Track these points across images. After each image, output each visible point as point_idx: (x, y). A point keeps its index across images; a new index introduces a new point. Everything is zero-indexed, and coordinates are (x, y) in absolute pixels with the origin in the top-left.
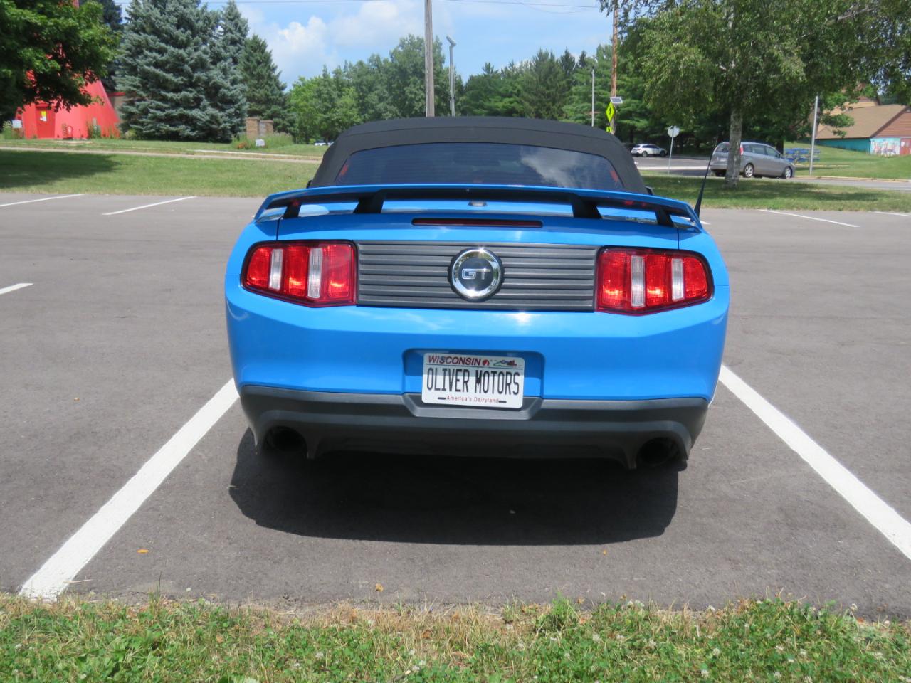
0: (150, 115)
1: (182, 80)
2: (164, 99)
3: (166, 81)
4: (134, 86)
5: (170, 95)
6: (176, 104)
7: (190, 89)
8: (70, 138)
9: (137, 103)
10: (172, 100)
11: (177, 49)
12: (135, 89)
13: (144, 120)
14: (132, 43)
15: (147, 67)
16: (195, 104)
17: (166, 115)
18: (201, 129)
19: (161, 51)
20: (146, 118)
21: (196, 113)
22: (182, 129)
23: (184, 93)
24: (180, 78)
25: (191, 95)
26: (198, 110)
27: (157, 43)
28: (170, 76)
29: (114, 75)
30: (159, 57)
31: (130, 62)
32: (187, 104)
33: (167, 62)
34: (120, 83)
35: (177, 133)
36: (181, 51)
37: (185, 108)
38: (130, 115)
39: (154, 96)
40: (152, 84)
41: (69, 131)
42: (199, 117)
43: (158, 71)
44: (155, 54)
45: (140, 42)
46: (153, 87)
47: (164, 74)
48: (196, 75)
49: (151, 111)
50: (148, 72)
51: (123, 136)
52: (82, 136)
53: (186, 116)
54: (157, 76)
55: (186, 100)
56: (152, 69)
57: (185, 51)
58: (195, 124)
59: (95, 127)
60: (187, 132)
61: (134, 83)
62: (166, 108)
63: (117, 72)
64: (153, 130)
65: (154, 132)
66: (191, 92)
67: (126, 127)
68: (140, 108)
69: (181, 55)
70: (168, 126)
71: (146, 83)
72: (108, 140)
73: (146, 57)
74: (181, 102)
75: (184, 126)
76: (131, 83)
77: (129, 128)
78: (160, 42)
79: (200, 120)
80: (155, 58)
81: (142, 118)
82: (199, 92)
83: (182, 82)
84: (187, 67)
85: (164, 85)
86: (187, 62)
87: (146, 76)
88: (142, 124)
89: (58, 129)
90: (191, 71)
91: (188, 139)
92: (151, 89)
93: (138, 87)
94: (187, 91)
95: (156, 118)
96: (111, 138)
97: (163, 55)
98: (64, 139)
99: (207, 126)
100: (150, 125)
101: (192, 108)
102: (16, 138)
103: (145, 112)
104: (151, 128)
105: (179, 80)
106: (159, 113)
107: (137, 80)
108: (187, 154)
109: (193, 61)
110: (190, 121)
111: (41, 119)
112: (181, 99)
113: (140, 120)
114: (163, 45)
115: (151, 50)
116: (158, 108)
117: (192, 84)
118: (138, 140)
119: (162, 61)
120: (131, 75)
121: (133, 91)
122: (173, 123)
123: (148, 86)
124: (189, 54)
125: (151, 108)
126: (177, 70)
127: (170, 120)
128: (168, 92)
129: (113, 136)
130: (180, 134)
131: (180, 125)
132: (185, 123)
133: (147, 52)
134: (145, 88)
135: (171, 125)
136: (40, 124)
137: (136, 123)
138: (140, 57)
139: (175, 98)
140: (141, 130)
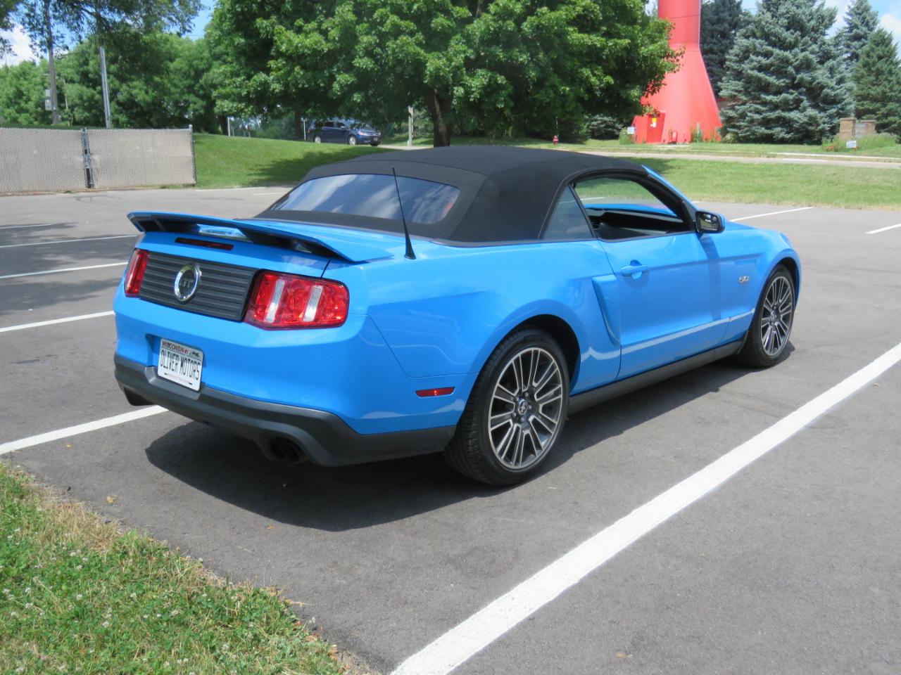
0: (747, 118)
1: (784, 82)
2: (764, 103)
3: (768, 84)
4: (736, 91)
5: (769, 98)
6: (776, 107)
7: (791, 91)
8: (674, 143)
9: (737, 107)
10: (771, 102)
11: (782, 51)
12: (736, 94)
13: (742, 123)
14: (740, 49)
15: (750, 72)
16: (795, 105)
17: (763, 118)
18: (797, 131)
19: (767, 55)
20: (743, 122)
21: (794, 115)
22: (778, 131)
23: (784, 95)
24: (782, 80)
25: (791, 97)
26: (797, 111)
27: (764, 47)
28: (772, 79)
29: (722, 82)
30: (764, 61)
31: (736, 67)
32: (786, 106)
33: (772, 65)
34: (725, 88)
35: (772, 135)
36: (787, 53)
37: (783, 110)
38: (729, 120)
39: (755, 99)
40: (755, 88)
41: (674, 135)
42: (796, 119)
43: (761, 75)
44: (760, 58)
45: (748, 47)
46: (754, 91)
47: (767, 77)
48: (799, 76)
49: (749, 114)
50: (752, 76)
51: (724, 139)
52: (685, 140)
53: (784, 118)
54: (759, 80)
55: (786, 102)
56: (755, 73)
57: (791, 52)
58: (791, 126)
59: (698, 132)
60: (782, 135)
61: (736, 88)
62: (763, 111)
63: (724, 78)
64: (748, 133)
65: (749, 135)
66: (792, 94)
67: (724, 132)
68: (739, 112)
69: (786, 57)
70: (763, 129)
71: (749, 88)
72: (709, 143)
73: (752, 61)
74: (780, 104)
75: (779, 129)
76: (733, 88)
77: (728, 132)
78: (766, 45)
79: (798, 122)
80: (759, 62)
81: (739, 122)
82: (800, 94)
83: (783, 84)
84: (791, 69)
85: (766, 88)
86: (791, 64)
87: (749, 80)
88: (739, 128)
89: (665, 135)
90: (794, 73)
91: (782, 141)
92: (752, 93)
93: (740, 92)
94: (788, 93)
95: (752, 121)
96: (712, 141)
97: (768, 59)
98: (669, 143)
99: (804, 127)
100: (746, 129)
101: (791, 110)
102: (628, 143)
103: (743, 116)
104: (747, 131)
105: (781, 82)
106: (757, 116)
107: (739, 85)
108: (768, 157)
109: (798, 62)
110: (785, 123)
111: (651, 125)
112: (780, 102)
113: (738, 124)
114: (770, 48)
115: (758, 54)
116: (758, 112)
117: (796, 86)
118: (735, 143)
119: (766, 64)
120: (735, 80)
121: (735, 96)
122: (769, 126)
123: (750, 90)
124: (795, 56)
125: (750, 112)
126: (779, 73)
127: (766, 123)
128: (768, 94)
129: (714, 139)
130: (774, 137)
131: (775, 127)
132: (782, 126)
133: (752, 57)
134: (746, 92)
135: (767, 128)
136: (650, 130)
137: (734, 127)
138: (746, 62)
139: (774, 101)
140: (737, 133)
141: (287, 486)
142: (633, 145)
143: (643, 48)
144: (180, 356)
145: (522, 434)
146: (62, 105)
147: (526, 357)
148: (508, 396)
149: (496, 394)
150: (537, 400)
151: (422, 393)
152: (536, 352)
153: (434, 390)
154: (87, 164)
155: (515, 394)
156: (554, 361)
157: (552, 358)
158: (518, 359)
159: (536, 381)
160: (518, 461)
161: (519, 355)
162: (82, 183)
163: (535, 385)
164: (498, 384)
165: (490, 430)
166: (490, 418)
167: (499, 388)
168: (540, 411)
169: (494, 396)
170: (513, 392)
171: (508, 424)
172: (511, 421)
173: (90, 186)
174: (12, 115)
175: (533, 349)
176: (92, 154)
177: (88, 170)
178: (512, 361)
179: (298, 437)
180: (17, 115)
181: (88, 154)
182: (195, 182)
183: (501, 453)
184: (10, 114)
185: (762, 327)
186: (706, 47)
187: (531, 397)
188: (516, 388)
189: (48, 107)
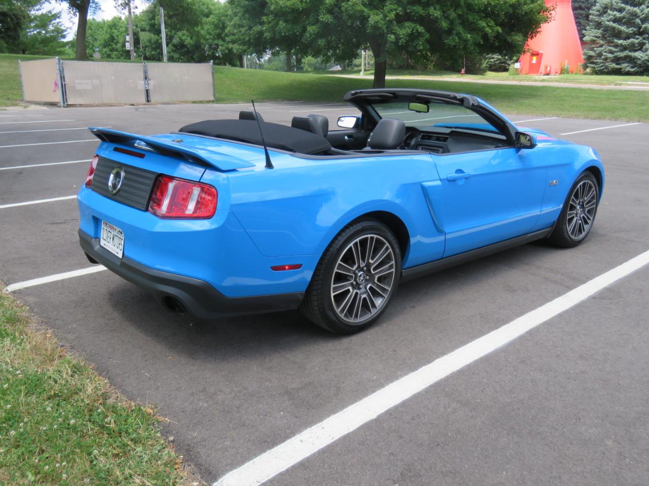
0: (603, 57)
1: (632, 30)
2: (616, 46)
3: (620, 32)
4: (596, 37)
5: (620, 42)
6: (625, 48)
7: (637, 36)
8: (548, 74)
9: (595, 49)
10: (621, 45)
11: (632, 7)
12: (596, 39)
13: (598, 61)
14: (601, 6)
15: (607, 23)
16: (639, 47)
17: (614, 57)
18: (640, 66)
19: (620, 10)
20: (600, 59)
21: (638, 54)
22: (626, 66)
23: (631, 40)
24: (631, 29)
25: (637, 41)
26: (641, 52)
27: (619, 4)
28: (623, 28)
29: (586, 30)
30: (618, 15)
31: (597, 20)
32: (633, 48)
33: (624, 18)
34: (588, 35)
35: (620, 69)
36: (636, 9)
37: (630, 51)
38: (589, 58)
39: (610, 43)
40: (611, 34)
41: (548, 69)
42: (639, 57)
43: (615, 25)
44: (615, 13)
45: (607, 4)
46: (609, 37)
47: (620, 27)
48: (644, 26)
49: (604, 54)
50: (608, 26)
51: (585, 72)
52: (556, 73)
53: (630, 57)
54: (614, 28)
55: (633, 45)
56: (611, 24)
57: (639, 8)
58: (636, 63)
59: (566, 66)
60: (628, 69)
61: (596, 35)
62: (615, 52)
63: (587, 28)
64: (603, 68)
65: (603, 69)
66: (638, 39)
67: (585, 67)
68: (597, 52)
69: (635, 11)
70: (614, 64)
71: (605, 34)
72: (573, 75)
73: (609, 15)
74: (628, 47)
75: (626, 65)
76: (594, 35)
77: (588, 67)
78: (621, 3)
79: (640, 60)
80: (615, 15)
81: (596, 59)
82: (644, 39)
83: (631, 32)
84: (638, 21)
85: (618, 35)
86: (638, 17)
87: (606, 29)
88: (596, 63)
89: (542, 69)
90: (640, 23)
91: (628, 74)
92: (608, 38)
93: (598, 37)
94: (634, 38)
95: (606, 59)
96: (576, 73)
97: (621, 13)
98: (545, 75)
99: (645, 64)
100: (601, 64)
101: (636, 51)
102: (515, 75)
103: (600, 55)
104: (602, 66)
105: (630, 30)
106: (610, 55)
107: (599, 32)
108: (616, 85)
109: (644, 15)
110: (631, 60)
111: (532, 62)
112: (628, 45)
113: (595, 61)
114: (623, 5)
115: (615, 10)
116: (611, 52)
117: (641, 34)
118: (593, 75)
119: (620, 17)
120: (595, 29)
121: (595, 41)
122: (619, 62)
123: (606, 36)
124: (642, 11)
125: (605, 52)
126: (629, 23)
127: (617, 60)
128: (619, 40)
129: (577, 72)
130: (622, 70)
131: (623, 63)
132: (629, 62)
133: (609, 12)
134: (603, 37)
135: (617, 64)
136: (531, 65)
137: (593, 63)
138: (605, 15)
139: (623, 44)
140: (595, 68)
141: (192, 325)
142: (518, 76)
143: (525, 6)
144: (112, 232)
145: (360, 297)
146: (138, 46)
147: (363, 242)
148: (349, 270)
149: (338, 269)
150: (373, 272)
151: (275, 268)
152: (372, 238)
153: (285, 266)
154: (147, 86)
155: (354, 268)
156: (387, 244)
157: (385, 241)
158: (356, 243)
159: (372, 259)
160: (356, 316)
161: (358, 240)
162: (143, 99)
163: (371, 261)
164: (339, 262)
165: (332, 295)
166: (332, 286)
167: (339, 264)
168: (376, 281)
169: (336, 270)
170: (352, 267)
171: (348, 291)
172: (350, 288)
173: (148, 101)
174: (108, 53)
175: (369, 236)
176: (149, 80)
177: (147, 90)
178: (351, 245)
179: (180, 297)
180: (111, 53)
181: (148, 79)
182: (214, 99)
183: (342, 311)
184: (106, 52)
185: (568, 218)
186: (577, 5)
187: (369, 270)
188: (355, 264)
189: (128, 47)
